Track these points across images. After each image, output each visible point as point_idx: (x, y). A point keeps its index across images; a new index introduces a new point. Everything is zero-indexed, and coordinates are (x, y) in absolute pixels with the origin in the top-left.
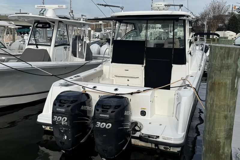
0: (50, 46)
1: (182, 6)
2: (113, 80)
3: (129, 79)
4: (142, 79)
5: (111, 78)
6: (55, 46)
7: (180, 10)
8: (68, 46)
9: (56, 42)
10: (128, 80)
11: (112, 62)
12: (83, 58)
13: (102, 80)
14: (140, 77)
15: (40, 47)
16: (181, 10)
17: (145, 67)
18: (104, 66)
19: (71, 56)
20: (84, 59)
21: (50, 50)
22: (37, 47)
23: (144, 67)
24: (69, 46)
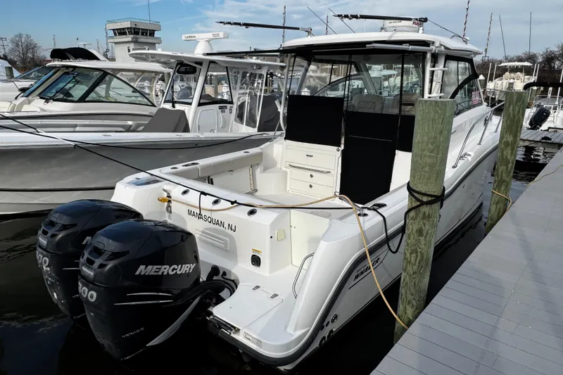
0: (190, 104)
1: (426, 20)
2: (286, 172)
3: (313, 173)
4: (335, 176)
5: (284, 169)
6: (200, 104)
7: (421, 31)
8: (229, 106)
9: (201, 97)
10: (311, 176)
11: (285, 139)
12: (254, 127)
13: (261, 172)
14: (332, 172)
15: (178, 107)
16: (423, 30)
17: (343, 152)
18: (275, 144)
19: (234, 122)
20: (256, 129)
21: (190, 111)
22: (174, 106)
23: (340, 152)
24: (231, 105)
